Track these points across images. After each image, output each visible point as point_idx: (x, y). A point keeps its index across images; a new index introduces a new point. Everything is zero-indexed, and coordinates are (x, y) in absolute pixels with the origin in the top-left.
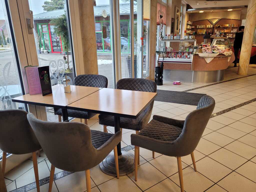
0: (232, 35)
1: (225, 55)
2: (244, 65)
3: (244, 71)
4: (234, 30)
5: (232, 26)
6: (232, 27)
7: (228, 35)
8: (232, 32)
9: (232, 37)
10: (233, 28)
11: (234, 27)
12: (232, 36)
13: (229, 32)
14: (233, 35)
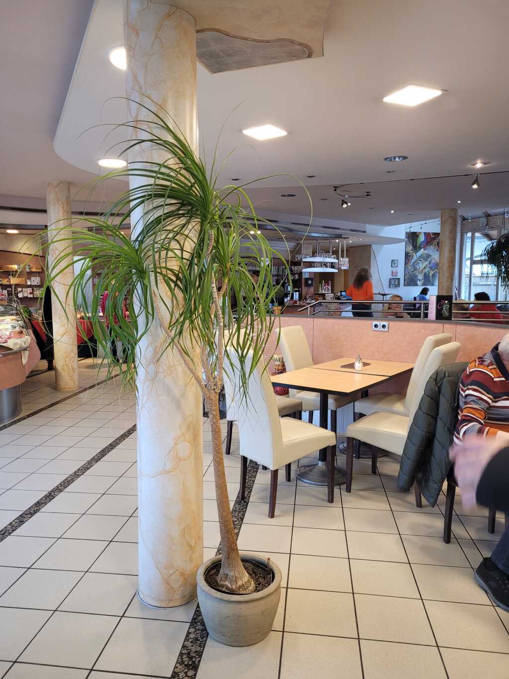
0: (31, 291)
1: (12, 349)
2: (67, 365)
3: (71, 379)
4: (33, 279)
5: (28, 270)
6: (27, 272)
7: (20, 292)
8: (29, 283)
9: (31, 296)
10: (30, 274)
11: (31, 272)
12: (31, 293)
13: (23, 283)
14: (33, 290)
